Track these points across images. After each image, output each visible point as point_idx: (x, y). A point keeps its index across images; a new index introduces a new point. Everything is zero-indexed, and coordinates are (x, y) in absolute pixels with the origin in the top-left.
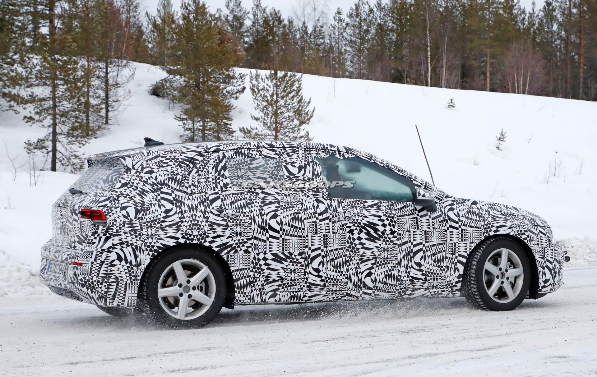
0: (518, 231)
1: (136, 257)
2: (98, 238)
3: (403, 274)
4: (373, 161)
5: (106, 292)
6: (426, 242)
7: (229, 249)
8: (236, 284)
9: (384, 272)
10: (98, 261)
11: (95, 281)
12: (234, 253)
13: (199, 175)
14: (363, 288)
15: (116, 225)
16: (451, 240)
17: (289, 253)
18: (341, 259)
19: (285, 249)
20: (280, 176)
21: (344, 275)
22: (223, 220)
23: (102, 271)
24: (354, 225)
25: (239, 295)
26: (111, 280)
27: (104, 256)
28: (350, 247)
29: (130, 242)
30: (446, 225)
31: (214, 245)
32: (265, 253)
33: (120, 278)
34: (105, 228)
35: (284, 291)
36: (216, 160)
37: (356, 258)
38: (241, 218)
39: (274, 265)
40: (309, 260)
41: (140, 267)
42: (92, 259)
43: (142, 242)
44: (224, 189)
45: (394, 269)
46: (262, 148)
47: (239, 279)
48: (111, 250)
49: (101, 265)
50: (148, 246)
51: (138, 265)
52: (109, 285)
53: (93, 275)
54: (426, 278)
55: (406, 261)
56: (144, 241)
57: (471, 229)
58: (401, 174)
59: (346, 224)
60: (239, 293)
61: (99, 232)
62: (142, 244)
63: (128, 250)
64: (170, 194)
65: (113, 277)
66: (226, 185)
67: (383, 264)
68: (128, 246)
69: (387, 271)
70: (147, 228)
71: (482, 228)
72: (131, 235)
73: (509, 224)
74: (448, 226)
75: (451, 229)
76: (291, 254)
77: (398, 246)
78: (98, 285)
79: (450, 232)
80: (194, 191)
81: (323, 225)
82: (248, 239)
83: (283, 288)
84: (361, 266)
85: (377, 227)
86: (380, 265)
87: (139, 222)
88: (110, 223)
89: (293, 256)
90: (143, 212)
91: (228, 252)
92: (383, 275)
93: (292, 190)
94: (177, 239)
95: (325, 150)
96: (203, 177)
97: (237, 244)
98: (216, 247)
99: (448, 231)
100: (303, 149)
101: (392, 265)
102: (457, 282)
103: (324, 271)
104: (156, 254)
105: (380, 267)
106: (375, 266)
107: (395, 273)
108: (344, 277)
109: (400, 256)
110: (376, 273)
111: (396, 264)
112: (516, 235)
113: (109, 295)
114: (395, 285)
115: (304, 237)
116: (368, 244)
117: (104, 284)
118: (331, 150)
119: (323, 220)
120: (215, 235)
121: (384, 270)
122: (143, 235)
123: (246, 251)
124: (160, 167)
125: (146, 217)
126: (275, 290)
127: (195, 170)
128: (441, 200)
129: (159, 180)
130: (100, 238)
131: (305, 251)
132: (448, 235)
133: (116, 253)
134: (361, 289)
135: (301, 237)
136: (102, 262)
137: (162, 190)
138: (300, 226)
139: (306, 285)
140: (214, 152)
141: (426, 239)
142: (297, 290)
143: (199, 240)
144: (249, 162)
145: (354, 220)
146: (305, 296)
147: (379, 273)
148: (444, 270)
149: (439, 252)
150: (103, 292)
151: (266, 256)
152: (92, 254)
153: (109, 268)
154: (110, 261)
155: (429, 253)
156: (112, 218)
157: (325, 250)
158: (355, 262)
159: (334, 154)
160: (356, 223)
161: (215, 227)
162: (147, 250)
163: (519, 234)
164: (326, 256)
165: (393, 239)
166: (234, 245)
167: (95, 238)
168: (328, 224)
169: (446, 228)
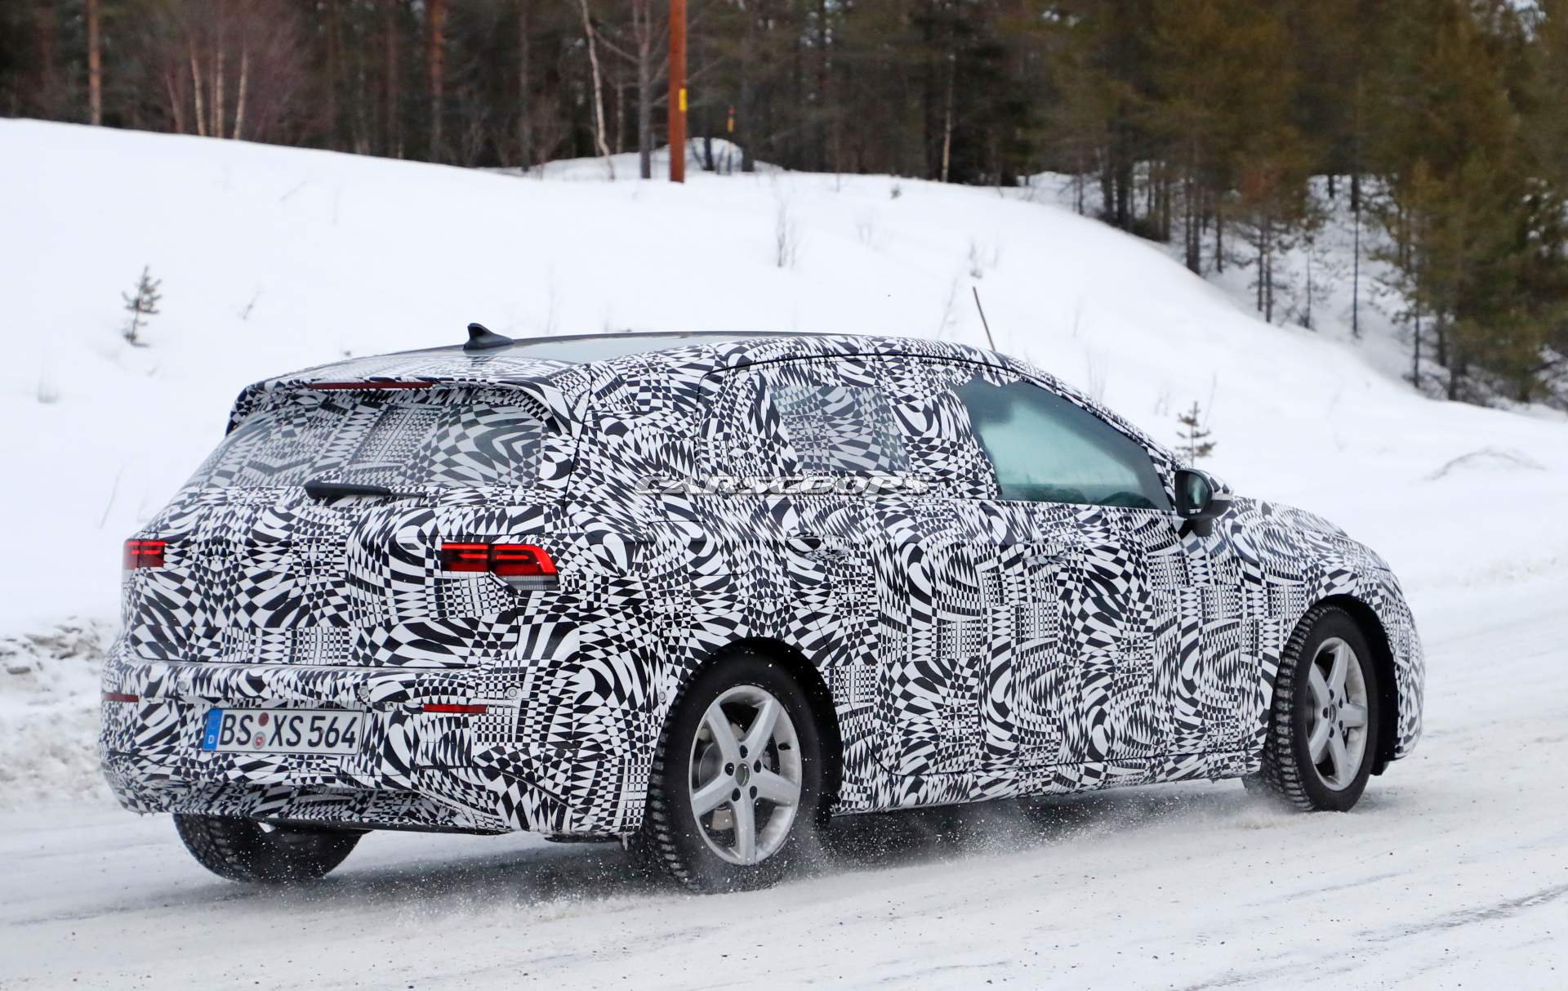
1: (644, 682)
2: (526, 630)
3: (1163, 715)
4: (1059, 393)
5: (566, 790)
7: (834, 654)
10: (543, 698)
11: (538, 758)
12: (846, 663)
13: (727, 437)
15: (584, 587)
22: (818, 568)
23: (554, 728)
25: (850, 786)
26: (582, 754)
27: (559, 681)
29: (627, 638)
31: (805, 641)
32: (904, 664)
33: (606, 747)
34: (553, 599)
40: (988, 679)
41: (655, 712)
42: (525, 693)
43: (655, 639)
48: (577, 662)
49: (552, 710)
50: (673, 649)
51: (649, 707)
52: (577, 768)
53: (526, 740)
56: (661, 636)
58: (1122, 429)
61: (530, 611)
62: (656, 644)
63: (623, 662)
65: (586, 744)
68: (621, 649)
70: (663, 594)
71: (1305, 577)
72: (628, 616)
76: (953, 663)
78: (546, 769)
87: (642, 579)
88: (570, 583)
90: (642, 550)
94: (731, 624)
97: (849, 637)
98: (810, 648)
99: (1243, 589)
107: (1146, 710)
109: (1158, 663)
113: (575, 797)
117: (564, 765)
121: (1128, 702)
122: (657, 615)
124: (636, 414)
126: (918, 772)
129: (645, 453)
130: (535, 630)
132: (1244, 599)
133: (594, 671)
136: (555, 701)
143: (775, 626)
146: (975, 785)
150: (558, 791)
152: (522, 678)
153: (576, 716)
154: (576, 697)
156: (572, 566)
161: (805, 588)
162: (669, 660)
166: (845, 642)
167: (516, 630)
169: (1239, 583)
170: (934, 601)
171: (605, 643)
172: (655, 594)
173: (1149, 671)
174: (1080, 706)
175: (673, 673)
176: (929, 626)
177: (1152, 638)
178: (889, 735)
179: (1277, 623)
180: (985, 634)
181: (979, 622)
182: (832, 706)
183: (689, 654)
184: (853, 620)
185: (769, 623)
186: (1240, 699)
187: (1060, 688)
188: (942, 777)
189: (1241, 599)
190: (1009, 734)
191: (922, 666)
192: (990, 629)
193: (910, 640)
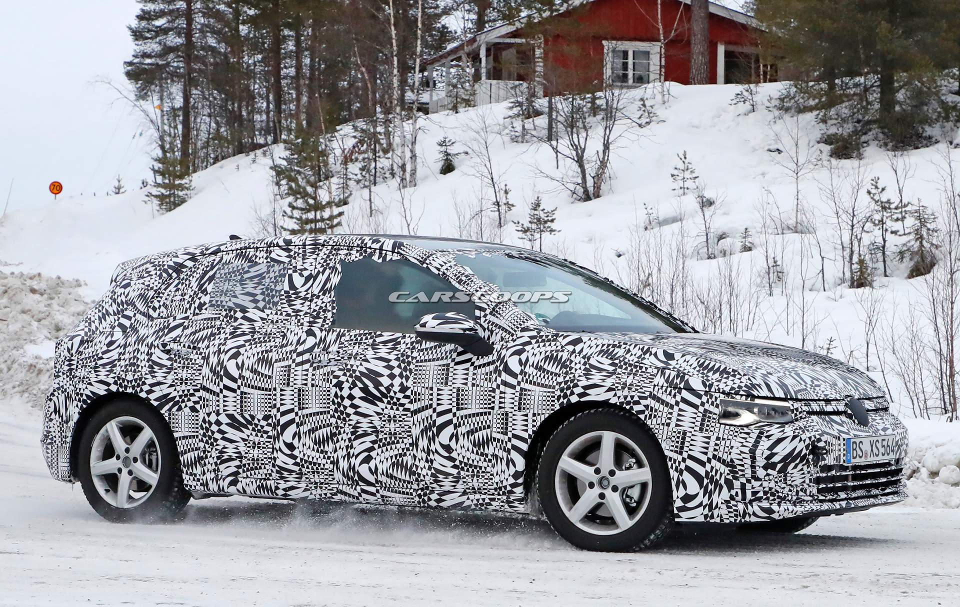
0: (626, 397)
3: (422, 464)
6: (458, 409)
8: (182, 459)
9: (392, 457)
12: (178, 410)
14: (360, 483)
16: (500, 408)
17: (251, 416)
18: (324, 430)
19: (244, 408)
20: (276, 291)
21: (329, 458)
24: (345, 375)
28: (336, 411)
30: (496, 380)
31: (152, 396)
32: (218, 414)
35: (247, 477)
36: (207, 267)
37: (347, 430)
38: (192, 356)
39: (232, 433)
40: (279, 428)
43: (73, 388)
44: (197, 311)
45: (408, 453)
46: (274, 246)
47: (186, 453)
51: (67, 422)
54: (459, 473)
55: (426, 442)
57: (538, 389)
59: (333, 372)
60: (187, 474)
64: (129, 318)
66: (201, 306)
67: (389, 444)
69: (396, 456)
70: (82, 367)
73: (609, 383)
74: (499, 381)
75: (502, 388)
76: (253, 417)
77: (412, 413)
79: (501, 392)
80: (161, 314)
81: (299, 373)
82: (195, 390)
83: (244, 471)
84: (355, 443)
85: (379, 379)
86: (384, 445)
89: (256, 421)
91: (170, 410)
92: (390, 462)
93: (284, 314)
94: (108, 384)
95: (362, 247)
96: (180, 292)
97: (180, 396)
98: (156, 400)
100: (329, 248)
101: (403, 446)
102: (514, 485)
103: (301, 449)
104: (85, 406)
105: (384, 449)
106: (376, 446)
107: (408, 460)
108: (329, 461)
109: (416, 431)
110: (378, 458)
111: (411, 445)
112: (622, 403)
114: (409, 482)
115: (270, 390)
116: (365, 407)
118: (370, 248)
119: (302, 363)
120: (154, 381)
121: (392, 453)
123: (193, 409)
125: (87, 351)
127: (177, 281)
128: (513, 335)
131: (271, 413)
132: (497, 397)
134: (358, 484)
135: (266, 390)
137: (125, 313)
138: (266, 372)
139: (274, 470)
140: (210, 254)
141: (458, 404)
142: (264, 476)
143: (133, 387)
144: (246, 269)
145: (347, 365)
146: (277, 488)
147: (382, 460)
148: (490, 461)
149: (480, 429)
151: (220, 418)
155: (463, 430)
157: (300, 413)
158: (345, 436)
159: (371, 255)
160: (349, 370)
163: (628, 403)
164: (302, 424)
165: (403, 401)
166: (177, 399)
168: (307, 370)
170: (239, 382)
171: (59, 389)
172: (79, 366)
173: (408, 436)
174: (352, 451)
175: (77, 406)
176: (235, 395)
177: (410, 415)
178: (209, 452)
179: (526, 415)
180: (274, 402)
181: (270, 395)
182: (171, 433)
183: (84, 397)
184: (183, 387)
185: (130, 385)
186: (494, 461)
187: (335, 439)
188: (252, 480)
189: (494, 397)
190: (294, 461)
191: (230, 416)
192: (278, 400)
193: (221, 401)
